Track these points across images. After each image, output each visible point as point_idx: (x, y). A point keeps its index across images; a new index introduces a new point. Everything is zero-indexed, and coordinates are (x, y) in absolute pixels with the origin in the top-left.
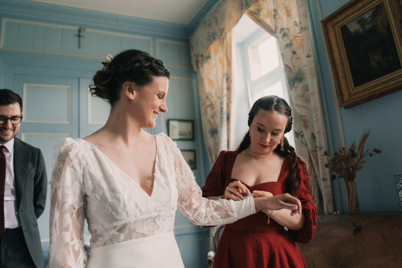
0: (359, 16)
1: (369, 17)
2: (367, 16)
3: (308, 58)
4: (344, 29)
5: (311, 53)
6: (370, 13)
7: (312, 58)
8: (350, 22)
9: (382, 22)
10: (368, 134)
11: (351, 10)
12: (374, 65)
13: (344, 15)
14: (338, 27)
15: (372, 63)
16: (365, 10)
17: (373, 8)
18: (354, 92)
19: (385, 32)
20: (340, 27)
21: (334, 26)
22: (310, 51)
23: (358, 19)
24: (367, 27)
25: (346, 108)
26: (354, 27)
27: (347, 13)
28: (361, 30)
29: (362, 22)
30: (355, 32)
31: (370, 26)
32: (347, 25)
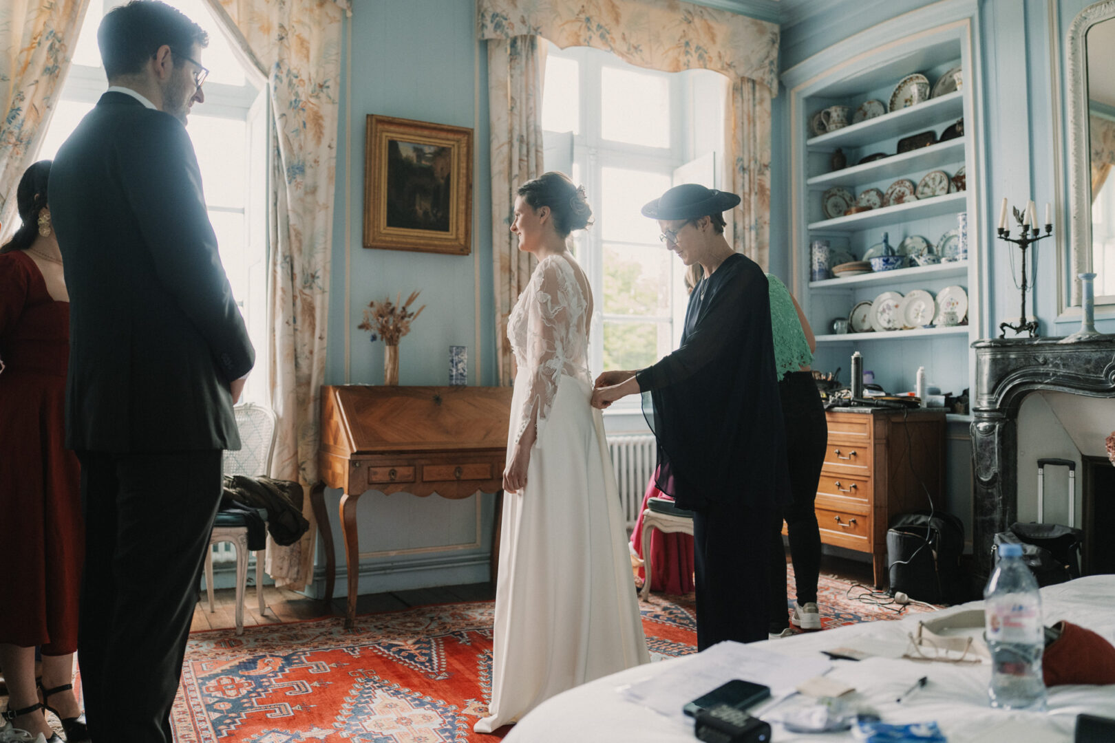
0: (418, 144)
1: (430, 153)
2: (427, 150)
3: (329, 149)
4: (393, 145)
5: (334, 144)
6: (432, 150)
7: (334, 152)
8: (406, 142)
9: (442, 169)
10: (418, 294)
11: (412, 131)
12: (420, 212)
13: (401, 129)
14: (386, 136)
15: (417, 208)
16: (429, 142)
17: (438, 147)
18: (384, 232)
19: (442, 181)
20: (389, 138)
21: (383, 131)
22: (332, 140)
23: (416, 146)
24: (423, 162)
25: (365, 246)
26: (406, 151)
27: (407, 130)
28: (415, 161)
29: (419, 152)
30: (407, 158)
31: (428, 164)
32: (400, 144)
